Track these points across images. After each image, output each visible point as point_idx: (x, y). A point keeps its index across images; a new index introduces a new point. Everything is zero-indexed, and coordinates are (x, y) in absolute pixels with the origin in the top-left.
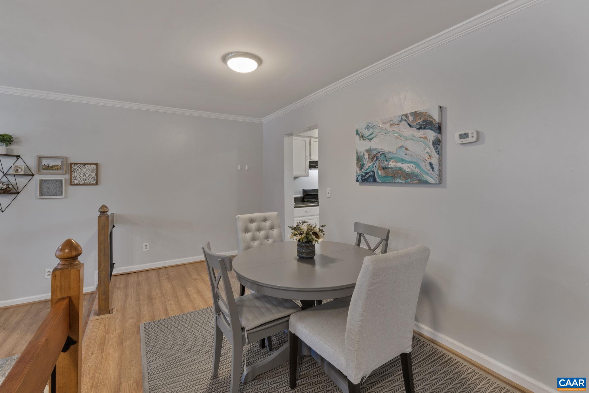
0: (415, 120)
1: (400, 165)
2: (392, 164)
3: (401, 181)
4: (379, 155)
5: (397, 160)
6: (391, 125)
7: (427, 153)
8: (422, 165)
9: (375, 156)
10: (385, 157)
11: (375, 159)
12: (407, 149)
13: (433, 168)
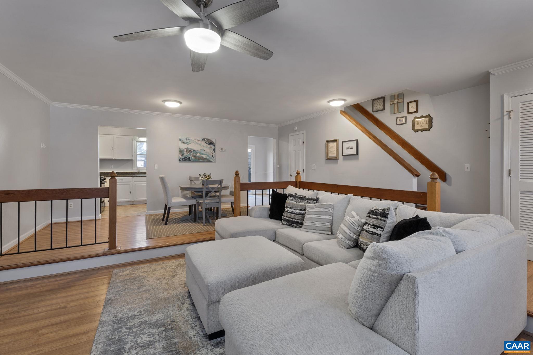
0: (208, 141)
1: (201, 155)
2: (198, 155)
3: (202, 161)
4: (192, 151)
5: (200, 153)
6: (198, 141)
7: (212, 152)
8: (210, 156)
9: (190, 151)
10: (195, 152)
11: (190, 152)
12: (204, 150)
13: (213, 157)
